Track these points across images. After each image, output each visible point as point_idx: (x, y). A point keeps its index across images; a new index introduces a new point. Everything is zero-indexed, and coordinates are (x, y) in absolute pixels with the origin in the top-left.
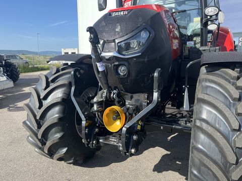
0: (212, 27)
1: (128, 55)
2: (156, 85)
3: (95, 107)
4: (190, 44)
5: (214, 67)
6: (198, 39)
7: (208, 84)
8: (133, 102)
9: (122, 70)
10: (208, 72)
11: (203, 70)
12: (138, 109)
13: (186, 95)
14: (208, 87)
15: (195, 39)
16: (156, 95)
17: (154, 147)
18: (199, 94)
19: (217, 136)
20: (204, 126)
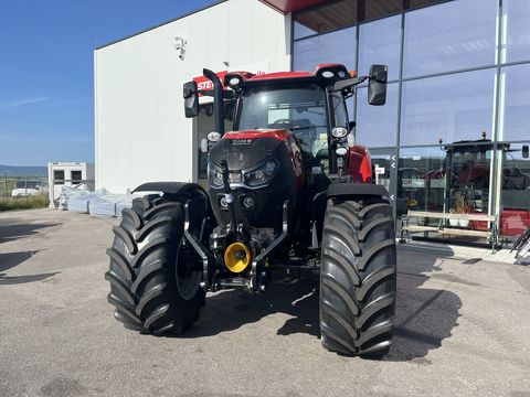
0: (341, 151)
1: (254, 186)
2: (285, 216)
3: (215, 245)
4: (316, 170)
5: (340, 199)
6: (326, 163)
7: (335, 216)
8: (259, 236)
9: (248, 202)
10: (335, 204)
11: (330, 202)
12: (266, 244)
13: (314, 231)
14: (334, 218)
15: (322, 162)
16: (285, 226)
17: (274, 312)
18: (327, 226)
19: (343, 261)
20: (332, 254)
